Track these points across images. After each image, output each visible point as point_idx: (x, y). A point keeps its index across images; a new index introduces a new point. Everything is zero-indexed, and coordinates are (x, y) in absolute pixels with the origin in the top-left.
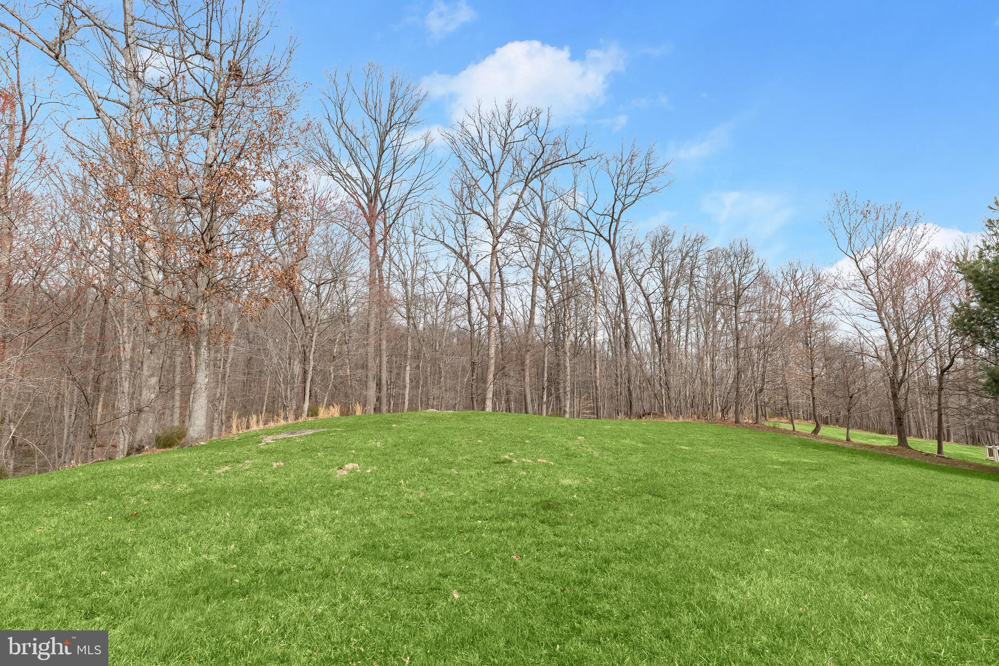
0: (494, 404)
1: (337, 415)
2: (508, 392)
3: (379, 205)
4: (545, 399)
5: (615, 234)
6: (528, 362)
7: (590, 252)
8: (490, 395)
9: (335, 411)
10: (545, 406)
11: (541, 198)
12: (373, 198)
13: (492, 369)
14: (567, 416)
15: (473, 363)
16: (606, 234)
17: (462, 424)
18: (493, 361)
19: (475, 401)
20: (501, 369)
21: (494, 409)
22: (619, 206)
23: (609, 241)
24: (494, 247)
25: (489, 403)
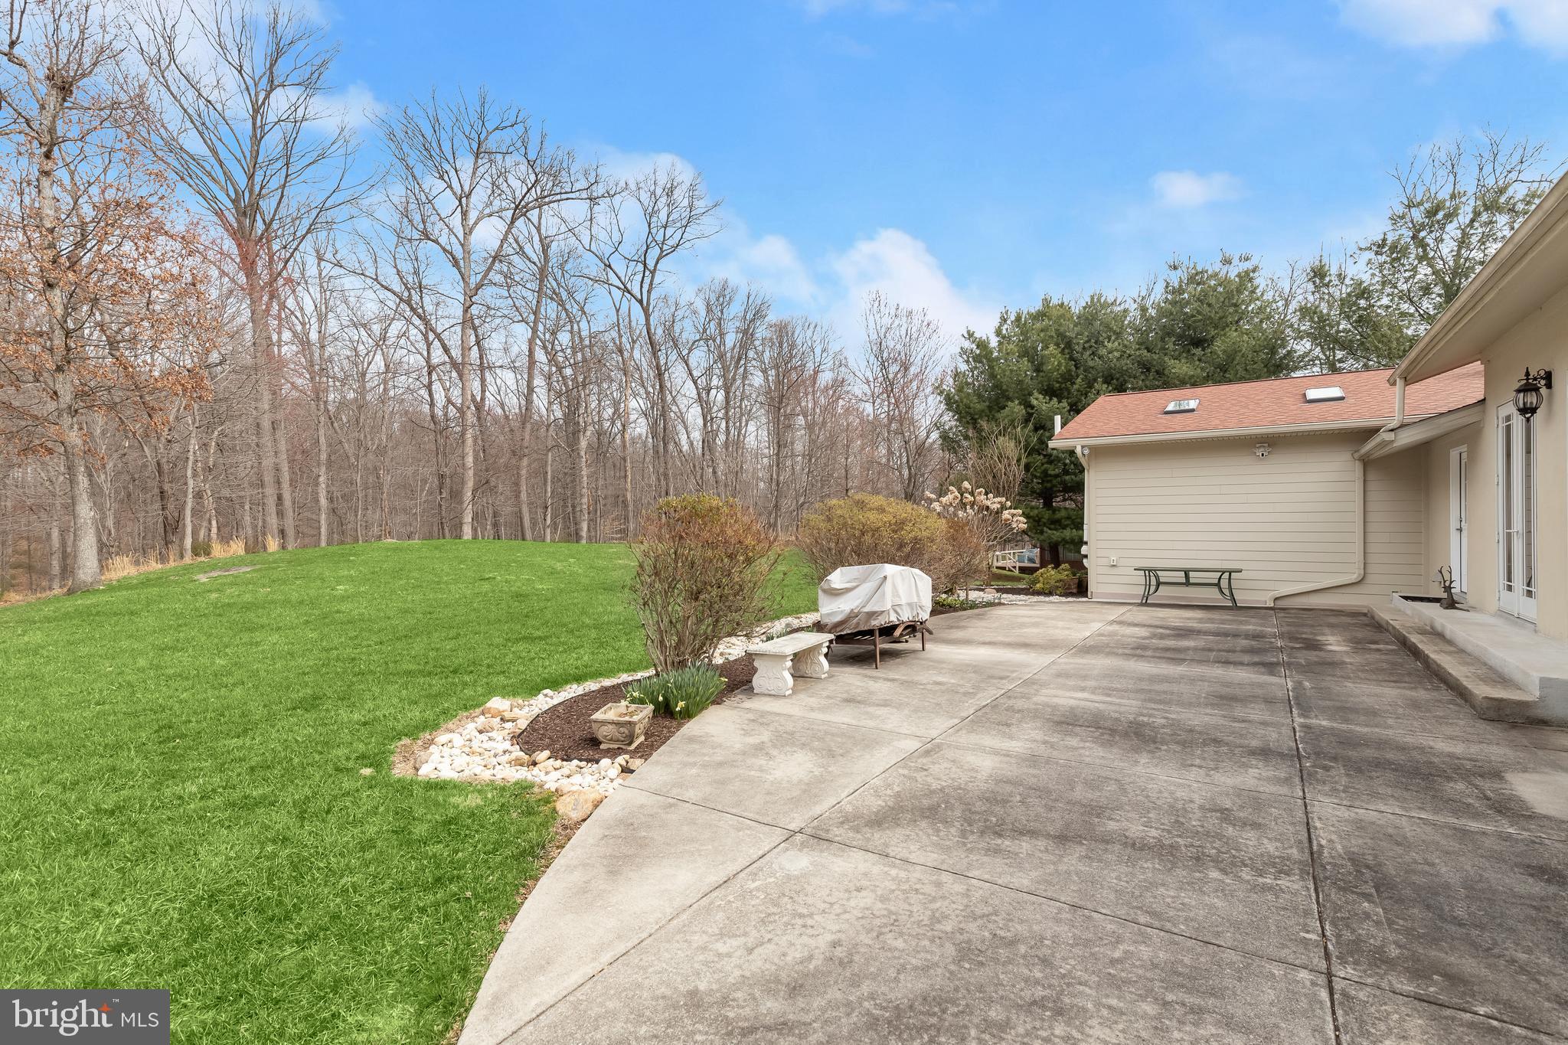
0: (474, 530)
1: (241, 552)
2: (495, 514)
3: (260, 226)
4: (548, 522)
5: (649, 292)
6: (524, 472)
7: (618, 311)
8: (468, 518)
9: (237, 548)
10: (548, 531)
11: (538, 229)
12: (248, 210)
13: (470, 484)
14: (584, 542)
15: (442, 477)
16: (636, 291)
17: (437, 554)
18: (471, 473)
19: (445, 526)
20: (483, 485)
21: (475, 537)
22: (654, 253)
23: (640, 302)
24: (466, 310)
25: (467, 531)
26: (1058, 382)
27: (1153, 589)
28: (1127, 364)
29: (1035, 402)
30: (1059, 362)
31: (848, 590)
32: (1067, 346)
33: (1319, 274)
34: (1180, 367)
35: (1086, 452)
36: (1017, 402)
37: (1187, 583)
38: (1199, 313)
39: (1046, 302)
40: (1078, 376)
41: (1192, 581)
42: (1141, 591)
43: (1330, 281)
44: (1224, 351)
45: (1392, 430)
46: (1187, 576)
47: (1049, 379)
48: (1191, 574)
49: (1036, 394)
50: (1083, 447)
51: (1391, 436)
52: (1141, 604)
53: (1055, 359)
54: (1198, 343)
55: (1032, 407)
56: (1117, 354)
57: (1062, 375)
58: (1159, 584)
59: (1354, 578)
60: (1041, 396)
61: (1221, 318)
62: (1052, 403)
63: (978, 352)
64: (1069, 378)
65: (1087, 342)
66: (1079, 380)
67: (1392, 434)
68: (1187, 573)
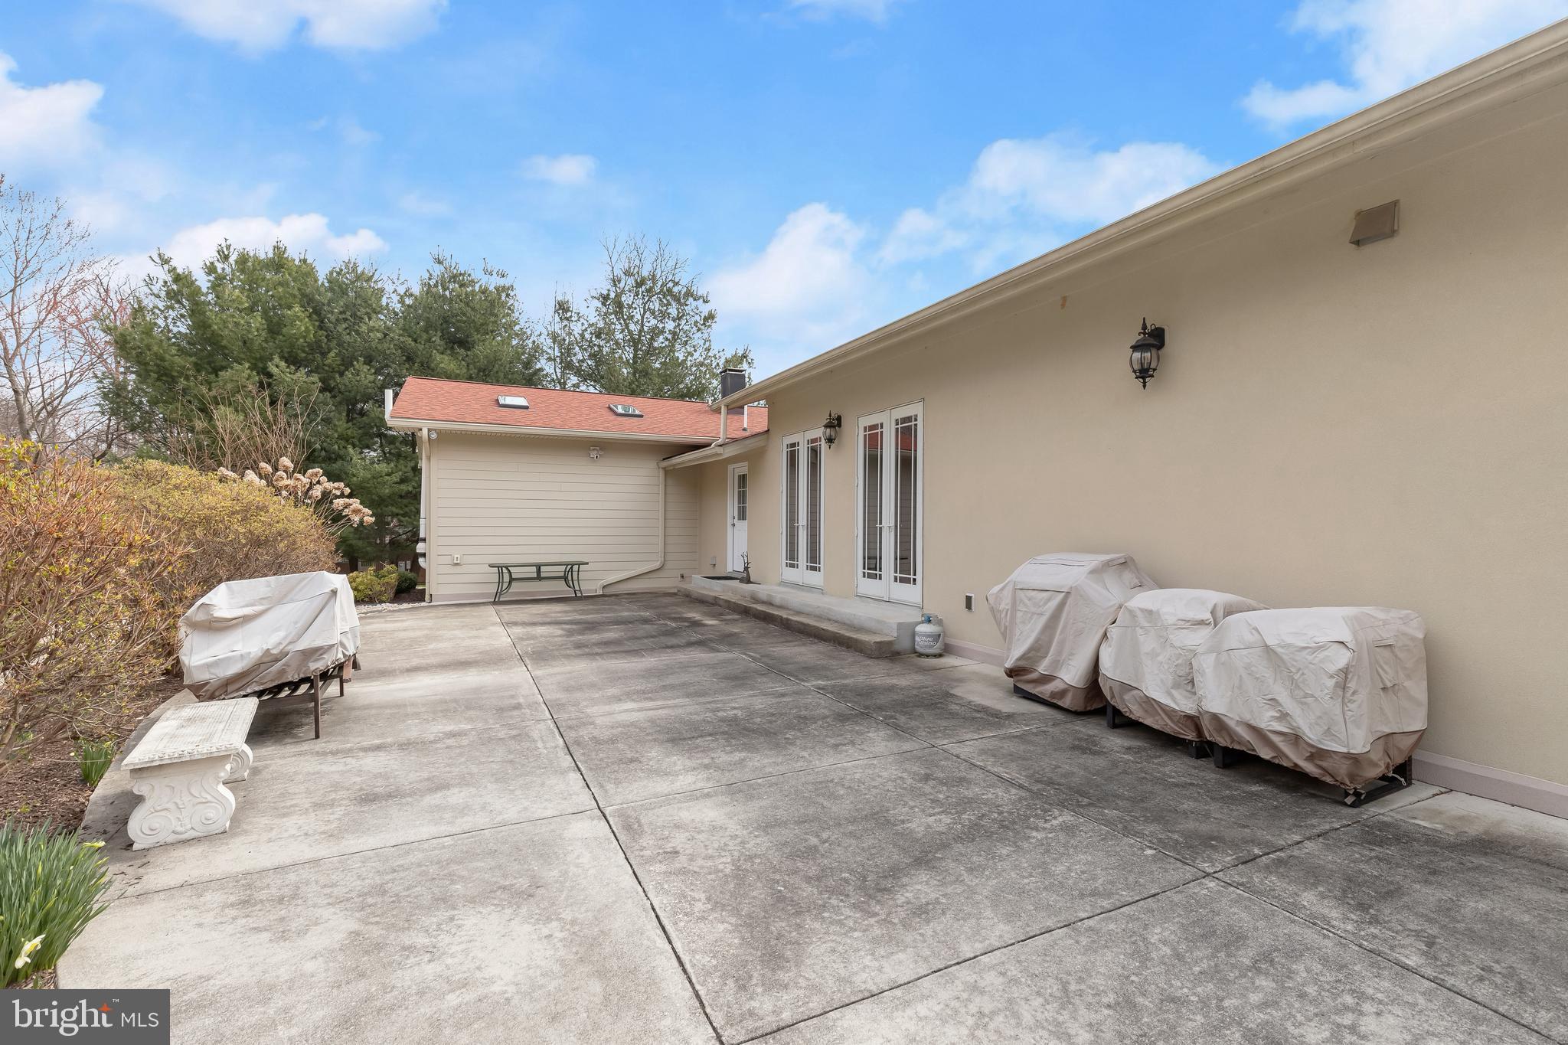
26: (304, 351)
27: (505, 585)
28: (389, 348)
29: (274, 370)
30: (307, 328)
31: (247, 619)
32: (317, 313)
33: (563, 308)
34: (445, 362)
35: (434, 436)
36: (247, 365)
37: (539, 578)
38: (464, 315)
39: (279, 250)
40: (330, 350)
41: (543, 575)
42: (493, 589)
43: (571, 317)
44: (486, 357)
45: (720, 446)
46: (539, 571)
47: (292, 346)
48: (543, 569)
49: (276, 359)
50: (429, 430)
51: (720, 450)
52: (494, 603)
53: (300, 324)
54: (465, 344)
55: (270, 375)
56: (379, 335)
57: (309, 345)
58: (512, 580)
59: (657, 565)
60: (283, 364)
61: (482, 324)
62: (298, 374)
63: (175, 287)
64: (317, 348)
65: (341, 313)
66: (332, 354)
67: (721, 449)
68: (539, 567)
